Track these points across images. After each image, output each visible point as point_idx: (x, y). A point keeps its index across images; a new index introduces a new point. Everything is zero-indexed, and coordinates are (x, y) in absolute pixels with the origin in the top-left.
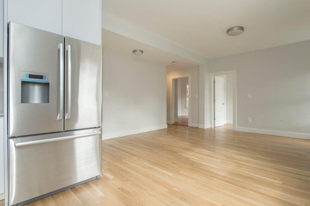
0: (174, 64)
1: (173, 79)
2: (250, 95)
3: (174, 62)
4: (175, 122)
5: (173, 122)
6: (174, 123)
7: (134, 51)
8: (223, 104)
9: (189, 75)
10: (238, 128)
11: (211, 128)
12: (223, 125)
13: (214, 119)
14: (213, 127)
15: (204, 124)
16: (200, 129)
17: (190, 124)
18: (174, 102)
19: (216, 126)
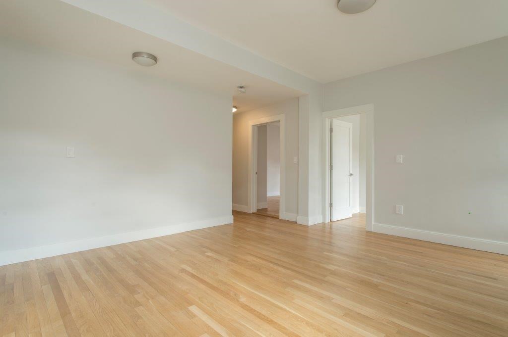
0: (244, 93)
1: (253, 126)
2: (400, 157)
3: (241, 87)
4: (258, 210)
5: (252, 208)
6: (255, 211)
7: (135, 55)
8: (351, 175)
9: (281, 117)
10: (376, 226)
11: (324, 223)
12: (351, 216)
13: (331, 205)
14: (328, 221)
15: (307, 216)
16: (300, 225)
17: (283, 215)
18: (256, 171)
19: (334, 220)
